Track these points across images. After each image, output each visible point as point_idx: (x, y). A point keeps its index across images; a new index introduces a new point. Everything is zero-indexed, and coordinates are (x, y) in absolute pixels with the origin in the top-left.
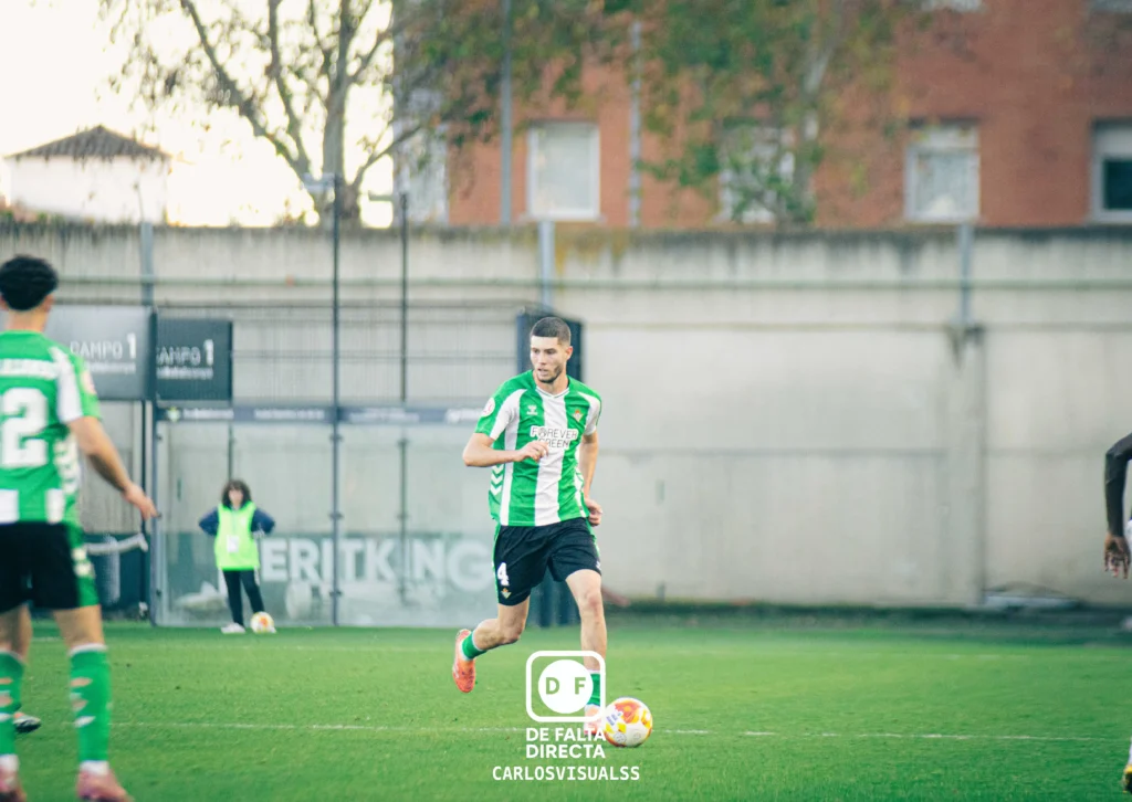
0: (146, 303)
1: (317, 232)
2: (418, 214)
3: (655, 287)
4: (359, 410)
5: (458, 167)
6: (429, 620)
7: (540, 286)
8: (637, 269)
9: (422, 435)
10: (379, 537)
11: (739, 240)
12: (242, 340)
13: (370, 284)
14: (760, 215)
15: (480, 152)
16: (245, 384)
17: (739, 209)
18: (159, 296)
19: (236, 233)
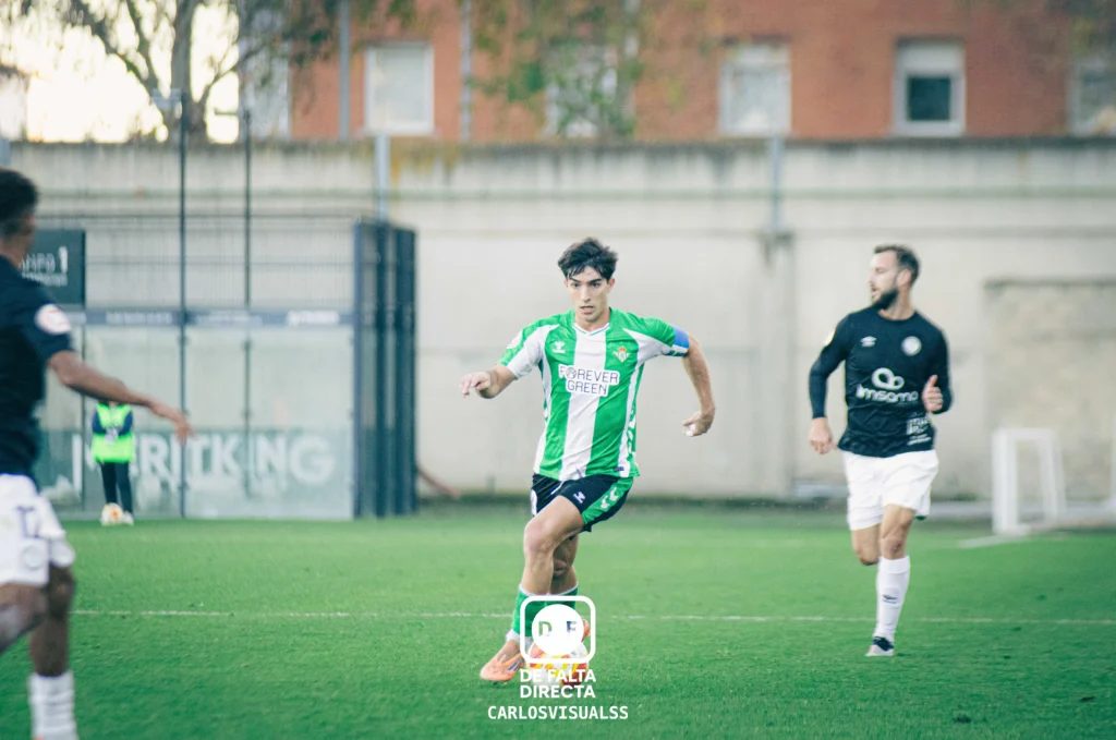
1: (167, 145)
2: (261, 128)
3: (484, 197)
4: (205, 312)
5: (300, 84)
6: (273, 511)
7: (376, 196)
8: (468, 179)
9: (264, 337)
10: (224, 435)
11: (562, 152)
12: (95, 248)
13: (216, 195)
14: (583, 129)
15: (320, 71)
16: (98, 288)
17: (563, 124)
19: (88, 147)
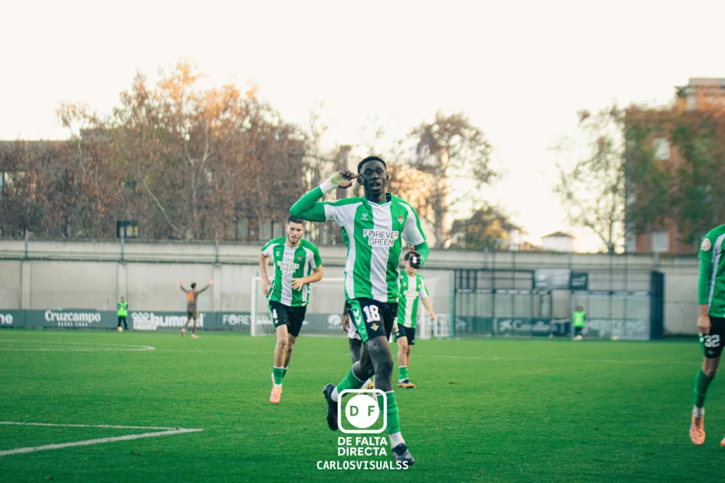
0: (570, 268)
1: (607, 254)
2: (629, 250)
3: (680, 266)
4: (617, 291)
6: (631, 338)
7: (655, 266)
9: (630, 298)
10: (620, 320)
12: (591, 277)
13: (619, 265)
15: (643, 237)
16: (591, 286)
18: (574, 267)
19: (588, 254)
